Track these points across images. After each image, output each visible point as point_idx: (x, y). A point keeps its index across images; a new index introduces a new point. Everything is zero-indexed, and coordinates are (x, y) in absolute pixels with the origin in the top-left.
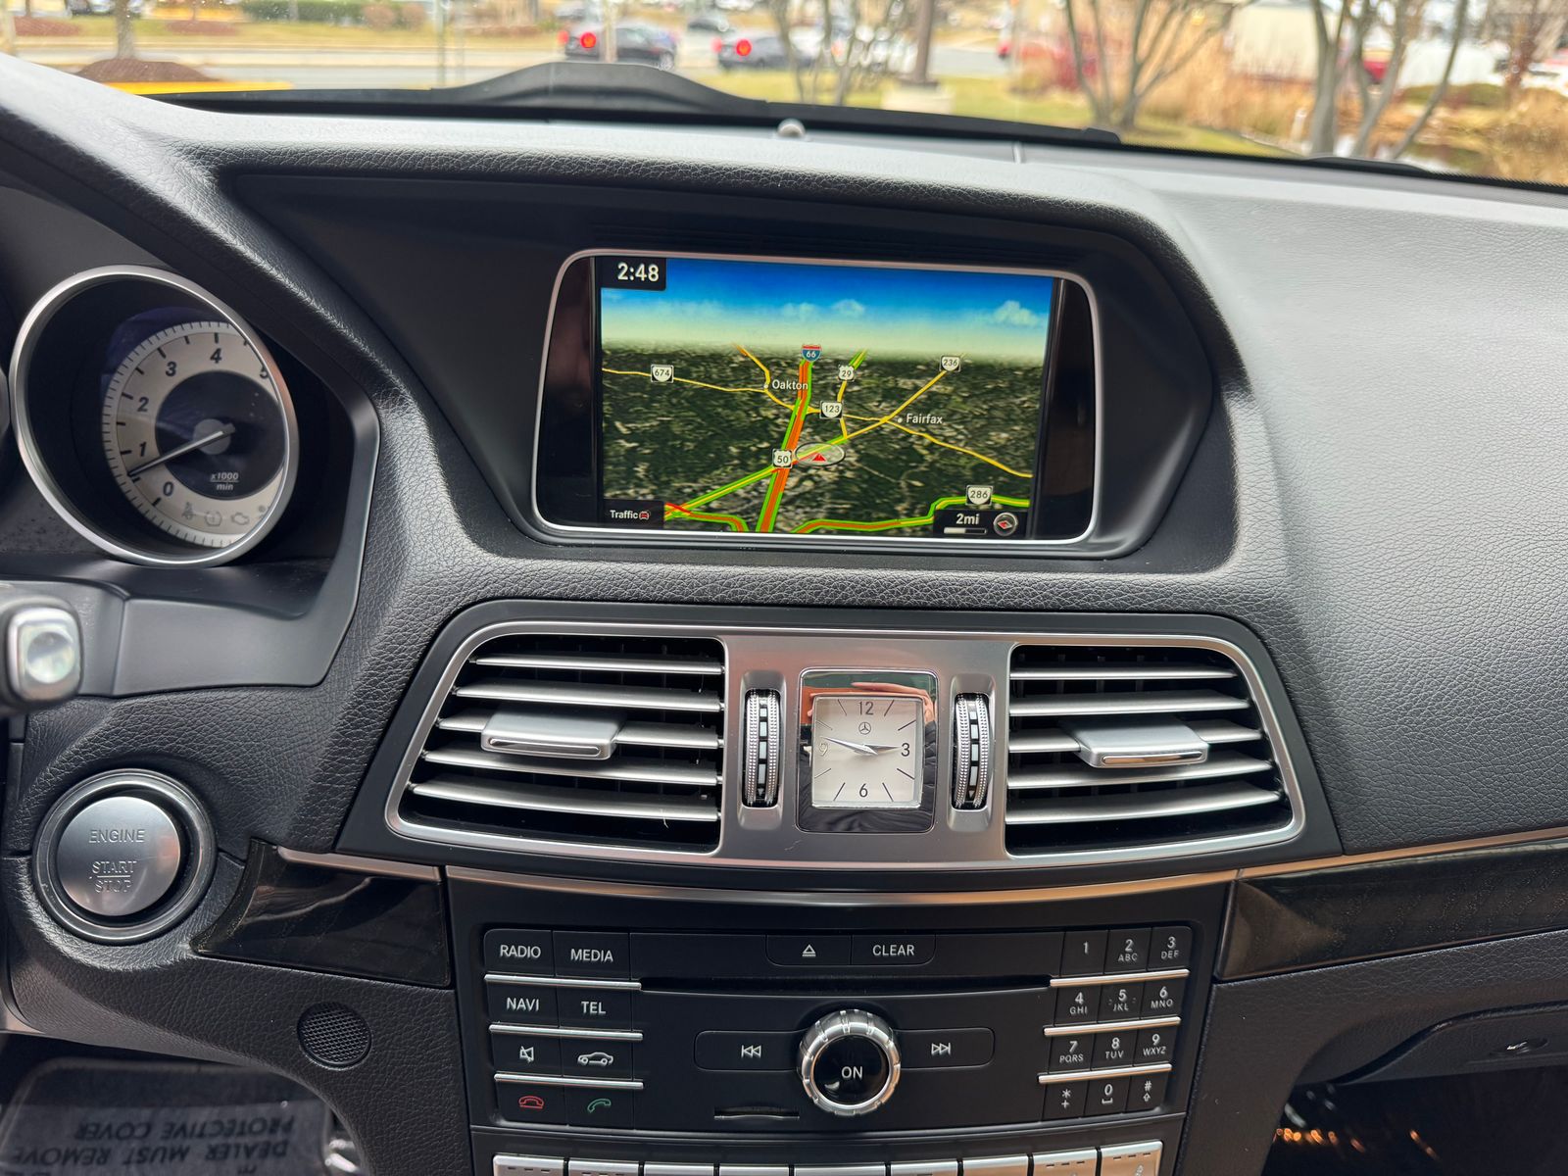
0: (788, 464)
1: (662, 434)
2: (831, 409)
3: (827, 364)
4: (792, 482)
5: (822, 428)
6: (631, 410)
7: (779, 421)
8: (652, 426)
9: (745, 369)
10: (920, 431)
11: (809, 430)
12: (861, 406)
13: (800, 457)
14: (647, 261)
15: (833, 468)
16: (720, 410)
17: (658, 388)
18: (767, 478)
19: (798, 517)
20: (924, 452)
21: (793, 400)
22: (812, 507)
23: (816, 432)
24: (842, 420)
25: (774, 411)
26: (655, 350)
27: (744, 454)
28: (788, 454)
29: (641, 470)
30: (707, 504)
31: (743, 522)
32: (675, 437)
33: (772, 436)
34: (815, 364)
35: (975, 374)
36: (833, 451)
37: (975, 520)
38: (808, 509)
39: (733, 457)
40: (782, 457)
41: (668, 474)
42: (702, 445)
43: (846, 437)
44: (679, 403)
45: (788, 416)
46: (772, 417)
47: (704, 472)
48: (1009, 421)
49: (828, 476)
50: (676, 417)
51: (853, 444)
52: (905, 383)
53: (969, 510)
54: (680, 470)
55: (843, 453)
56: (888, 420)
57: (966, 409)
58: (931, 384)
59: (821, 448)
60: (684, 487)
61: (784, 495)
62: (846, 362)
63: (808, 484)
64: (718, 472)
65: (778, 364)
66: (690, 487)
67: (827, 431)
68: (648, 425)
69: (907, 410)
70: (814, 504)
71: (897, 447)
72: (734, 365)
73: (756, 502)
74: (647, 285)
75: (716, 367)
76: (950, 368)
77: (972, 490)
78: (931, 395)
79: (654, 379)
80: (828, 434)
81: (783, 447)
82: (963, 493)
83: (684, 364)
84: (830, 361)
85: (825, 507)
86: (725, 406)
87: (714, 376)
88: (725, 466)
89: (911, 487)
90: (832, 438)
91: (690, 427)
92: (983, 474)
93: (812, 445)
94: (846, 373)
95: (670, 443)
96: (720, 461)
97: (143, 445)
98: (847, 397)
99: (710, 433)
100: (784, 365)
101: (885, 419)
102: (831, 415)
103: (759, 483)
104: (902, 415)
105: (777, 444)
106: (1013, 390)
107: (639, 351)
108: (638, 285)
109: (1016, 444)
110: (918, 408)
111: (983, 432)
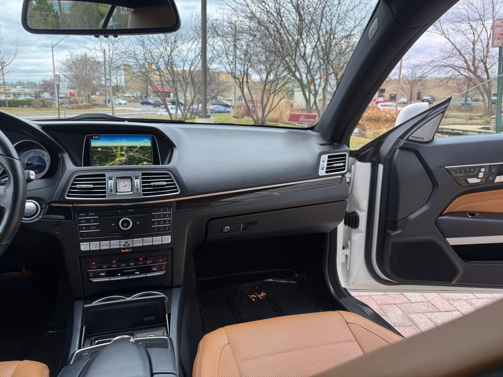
1: (100, 157)
2: (123, 153)
4: (119, 162)
6: (96, 154)
9: (111, 148)
10: (136, 155)
12: (127, 152)
13: (119, 159)
14: (97, 136)
15: (124, 160)
17: (99, 151)
18: (115, 162)
20: (137, 158)
21: (118, 152)
23: (121, 156)
24: (125, 154)
26: (98, 147)
29: (97, 162)
32: (102, 157)
34: (120, 147)
35: (142, 148)
36: (124, 158)
40: (117, 159)
41: (101, 162)
42: (106, 158)
43: (126, 156)
44: (102, 153)
45: (117, 154)
46: (115, 154)
47: (106, 162)
48: (147, 154)
50: (102, 155)
51: (127, 157)
54: (103, 161)
56: (131, 154)
57: (142, 152)
58: (136, 149)
59: (122, 158)
62: (124, 147)
63: (121, 163)
64: (108, 162)
65: (115, 148)
67: (123, 156)
68: (98, 156)
71: (133, 157)
72: (109, 148)
74: (97, 139)
75: (107, 148)
76: (139, 147)
77: (144, 162)
78: (136, 150)
82: (143, 163)
83: (102, 148)
84: (122, 147)
86: (109, 153)
89: (135, 162)
91: (104, 156)
92: (145, 160)
94: (125, 148)
96: (109, 160)
104: (133, 153)
105: (116, 157)
106: (148, 149)
107: (96, 147)
108: (96, 139)
109: (149, 156)
110: (135, 152)
111: (145, 155)
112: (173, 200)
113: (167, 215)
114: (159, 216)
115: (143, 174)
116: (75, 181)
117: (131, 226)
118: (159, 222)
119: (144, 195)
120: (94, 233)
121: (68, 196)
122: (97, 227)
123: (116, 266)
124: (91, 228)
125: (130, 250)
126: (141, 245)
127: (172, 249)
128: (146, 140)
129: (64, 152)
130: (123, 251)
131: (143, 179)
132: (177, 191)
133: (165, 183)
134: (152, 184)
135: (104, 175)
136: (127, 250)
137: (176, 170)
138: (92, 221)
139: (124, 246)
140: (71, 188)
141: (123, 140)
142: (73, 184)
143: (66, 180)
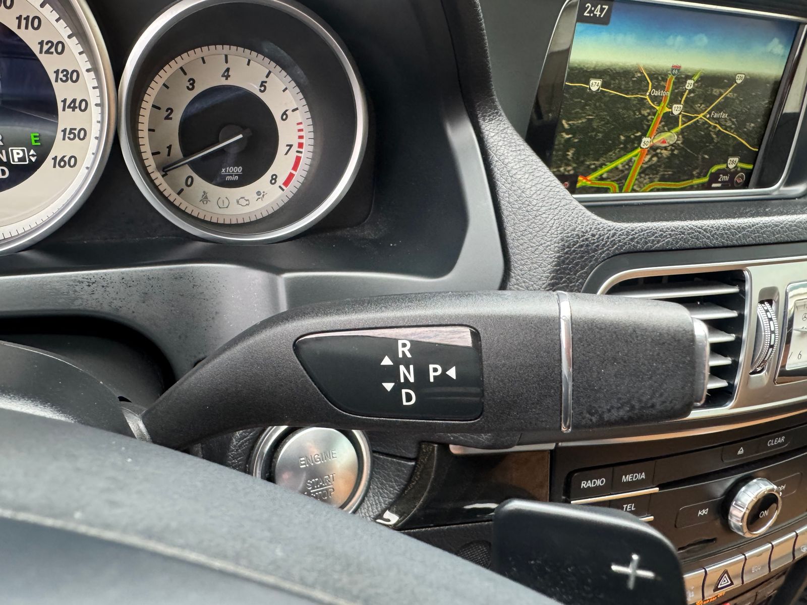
0: (647, 147)
2: (677, 109)
3: (682, 78)
4: (647, 158)
6: (573, 112)
7: (650, 117)
8: (582, 123)
10: (716, 123)
11: (663, 123)
12: (692, 107)
13: (655, 141)
14: (603, 3)
15: (669, 148)
16: (620, 110)
17: (592, 95)
18: (636, 156)
19: (645, 181)
20: (714, 136)
21: (659, 104)
22: (653, 174)
23: (666, 124)
24: (680, 116)
25: (648, 111)
26: (594, 68)
27: (627, 141)
28: (649, 139)
30: (601, 176)
31: (617, 186)
32: (594, 130)
33: (643, 127)
34: (676, 78)
35: (749, 86)
37: (726, 178)
38: (651, 176)
39: (621, 143)
40: (646, 142)
41: (585, 156)
42: (607, 135)
43: (680, 127)
44: (600, 106)
45: (654, 114)
46: (646, 114)
47: (603, 154)
49: (665, 153)
50: (597, 116)
51: (682, 132)
52: (716, 91)
53: (725, 172)
54: (591, 152)
55: (676, 137)
56: (703, 116)
57: (740, 108)
58: (728, 93)
59: (666, 135)
60: (591, 164)
61: (642, 167)
62: (690, 77)
63: (654, 159)
64: (611, 153)
65: (657, 78)
66: (594, 164)
67: (671, 123)
68: (580, 122)
69: (712, 110)
70: (655, 172)
71: (703, 133)
72: (635, 79)
73: (626, 172)
74: (599, 22)
75: (625, 81)
76: (739, 82)
77: (730, 160)
79: (590, 89)
80: (672, 126)
81: (647, 135)
82: (726, 162)
83: (608, 78)
84: (683, 76)
85: (660, 174)
86: (624, 108)
87: (623, 87)
88: (615, 150)
89: (704, 158)
90: (672, 128)
91: (603, 122)
92: (737, 150)
93: (662, 133)
94: (690, 84)
95: (590, 134)
97: (170, 147)
98: (686, 100)
99: (612, 127)
100: (660, 78)
101: (701, 116)
102: (676, 113)
103: (630, 160)
104: (710, 113)
105: (645, 133)
106: (764, 97)
107: (585, 69)
108: (595, 20)
109: (758, 129)
110: (718, 109)
111: (745, 122)
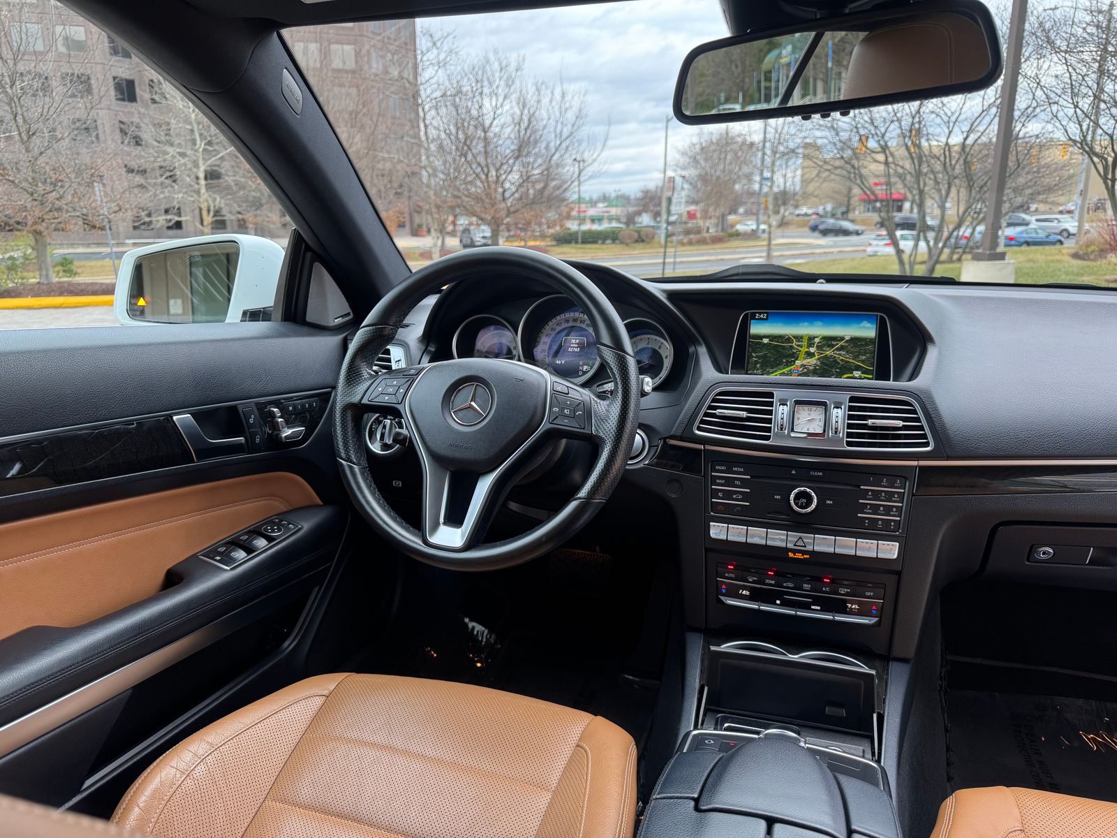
1: (765, 356)
2: (812, 350)
5: (810, 355)
6: (757, 350)
7: (798, 353)
9: (789, 340)
10: (839, 356)
11: (806, 355)
12: (821, 349)
13: (803, 362)
14: (763, 313)
15: (813, 365)
16: (781, 350)
17: (765, 344)
18: (794, 368)
20: (840, 362)
21: (801, 347)
23: (808, 356)
24: (815, 353)
25: (796, 350)
26: (764, 335)
27: (787, 362)
28: (800, 362)
29: (758, 366)
32: (768, 357)
33: (795, 357)
34: (808, 338)
35: (855, 341)
36: (813, 361)
39: (784, 363)
40: (798, 363)
41: (766, 367)
43: (817, 357)
44: (770, 348)
45: (800, 352)
46: (795, 352)
47: (776, 366)
48: (865, 354)
49: (811, 367)
50: (769, 352)
51: (819, 359)
52: (834, 343)
54: (769, 366)
55: (816, 361)
56: (829, 353)
57: (852, 350)
60: (770, 370)
62: (817, 337)
63: (805, 370)
64: (780, 367)
68: (761, 354)
69: (835, 350)
71: (832, 360)
72: (786, 338)
74: (763, 319)
75: (780, 339)
76: (847, 339)
77: (854, 372)
78: (842, 346)
79: (763, 342)
80: (812, 356)
81: (799, 360)
82: (852, 373)
83: (771, 338)
84: (812, 337)
86: (783, 349)
87: (780, 341)
88: (782, 365)
89: (836, 371)
90: (812, 358)
91: (772, 354)
92: (858, 368)
93: (807, 360)
94: (817, 340)
95: (767, 359)
96: (781, 363)
98: (817, 346)
99: (778, 356)
100: (799, 338)
103: (792, 369)
104: (833, 351)
106: (867, 344)
107: (760, 335)
108: (761, 319)
109: (868, 359)
110: (837, 349)
111: (858, 356)
112: (915, 463)
113: (896, 496)
114: (876, 496)
115: (852, 399)
116: (714, 400)
117: (813, 506)
118: (875, 509)
119: (849, 444)
120: (739, 509)
121: (699, 429)
122: (745, 497)
123: (773, 582)
124: (734, 496)
125: (805, 556)
126: (831, 550)
127: (899, 573)
128: (865, 324)
129: (700, 344)
130: (791, 555)
131: (851, 409)
132: (927, 444)
133: (900, 423)
134: (870, 422)
135: (771, 395)
136: (799, 556)
137: (930, 397)
138: (737, 483)
139: (795, 545)
140: (706, 415)
141: (815, 323)
142: (710, 407)
143: (700, 398)
